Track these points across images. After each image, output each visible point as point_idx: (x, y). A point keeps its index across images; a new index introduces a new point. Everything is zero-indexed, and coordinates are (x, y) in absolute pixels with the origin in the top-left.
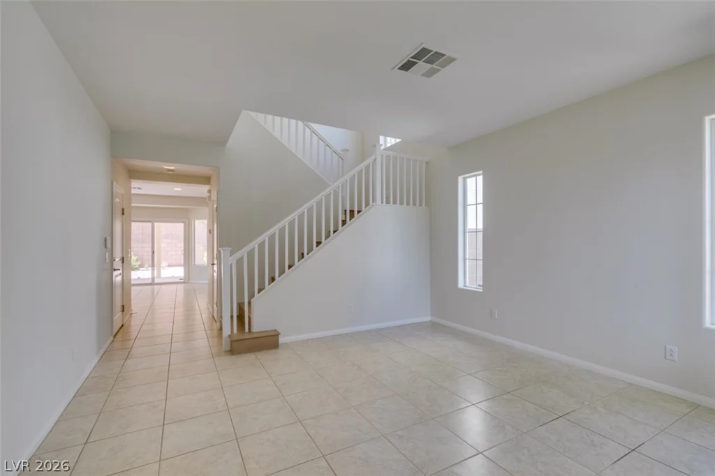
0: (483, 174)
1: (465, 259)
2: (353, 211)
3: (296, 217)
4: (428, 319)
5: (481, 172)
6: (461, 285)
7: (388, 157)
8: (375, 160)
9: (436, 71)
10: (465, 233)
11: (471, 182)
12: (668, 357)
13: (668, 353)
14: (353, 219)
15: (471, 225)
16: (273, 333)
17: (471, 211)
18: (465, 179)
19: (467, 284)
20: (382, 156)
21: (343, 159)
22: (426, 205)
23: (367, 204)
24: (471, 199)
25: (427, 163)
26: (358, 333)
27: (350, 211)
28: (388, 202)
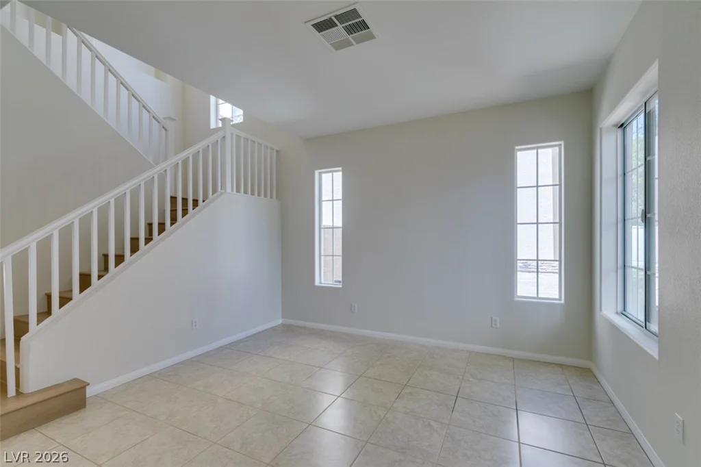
0: (343, 171)
1: (320, 255)
2: (187, 199)
3: (112, 201)
4: (279, 321)
5: (341, 168)
6: (317, 283)
7: (238, 137)
8: (224, 137)
9: (348, 44)
10: (320, 228)
11: (326, 177)
12: (493, 326)
13: (493, 323)
14: (197, 208)
15: (326, 222)
16: (77, 386)
17: (326, 207)
18: (320, 173)
19: (323, 281)
20: (232, 134)
21: (166, 130)
22: (277, 197)
23: (214, 191)
24: (326, 195)
25: (277, 151)
26: (207, 354)
27: (183, 199)
28: (238, 191)
